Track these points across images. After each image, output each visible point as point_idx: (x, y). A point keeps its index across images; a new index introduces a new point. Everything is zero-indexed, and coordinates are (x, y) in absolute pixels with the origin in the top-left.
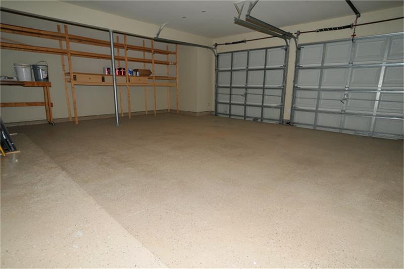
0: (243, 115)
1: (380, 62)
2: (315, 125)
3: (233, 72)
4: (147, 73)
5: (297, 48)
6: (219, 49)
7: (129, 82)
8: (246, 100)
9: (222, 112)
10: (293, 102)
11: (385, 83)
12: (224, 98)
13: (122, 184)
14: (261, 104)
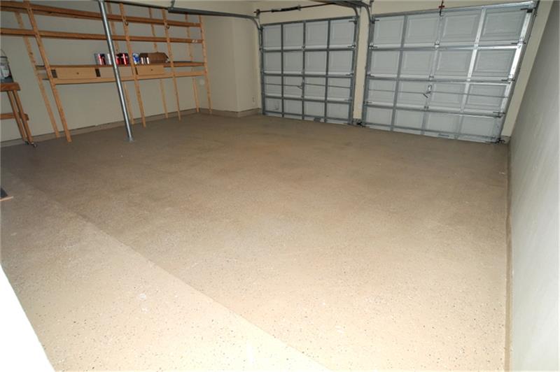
0: (301, 113)
1: (471, 43)
2: (392, 126)
3: (284, 53)
4: (161, 59)
5: (370, 21)
6: (264, 19)
7: (137, 73)
8: (303, 92)
9: (271, 110)
10: (366, 95)
11: (477, 72)
12: (274, 91)
13: (167, 232)
14: (323, 98)
